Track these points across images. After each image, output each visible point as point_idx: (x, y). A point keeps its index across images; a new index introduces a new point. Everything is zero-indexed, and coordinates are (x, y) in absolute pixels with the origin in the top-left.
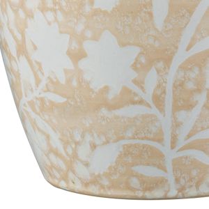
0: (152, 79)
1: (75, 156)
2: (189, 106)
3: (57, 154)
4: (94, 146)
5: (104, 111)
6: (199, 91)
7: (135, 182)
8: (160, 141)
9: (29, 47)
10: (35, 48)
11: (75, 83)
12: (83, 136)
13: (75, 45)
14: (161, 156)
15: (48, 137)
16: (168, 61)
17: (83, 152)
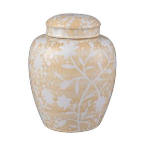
0: (75, 106)
1: (54, 122)
2: (84, 111)
3: (49, 121)
4: (59, 121)
5: (62, 113)
6: (86, 108)
7: (70, 129)
8: (76, 119)
9: (42, 96)
10: (44, 96)
11: (55, 106)
12: (56, 118)
13: (55, 97)
14: (76, 123)
15: (47, 117)
16: (79, 101)
17: (56, 122)
